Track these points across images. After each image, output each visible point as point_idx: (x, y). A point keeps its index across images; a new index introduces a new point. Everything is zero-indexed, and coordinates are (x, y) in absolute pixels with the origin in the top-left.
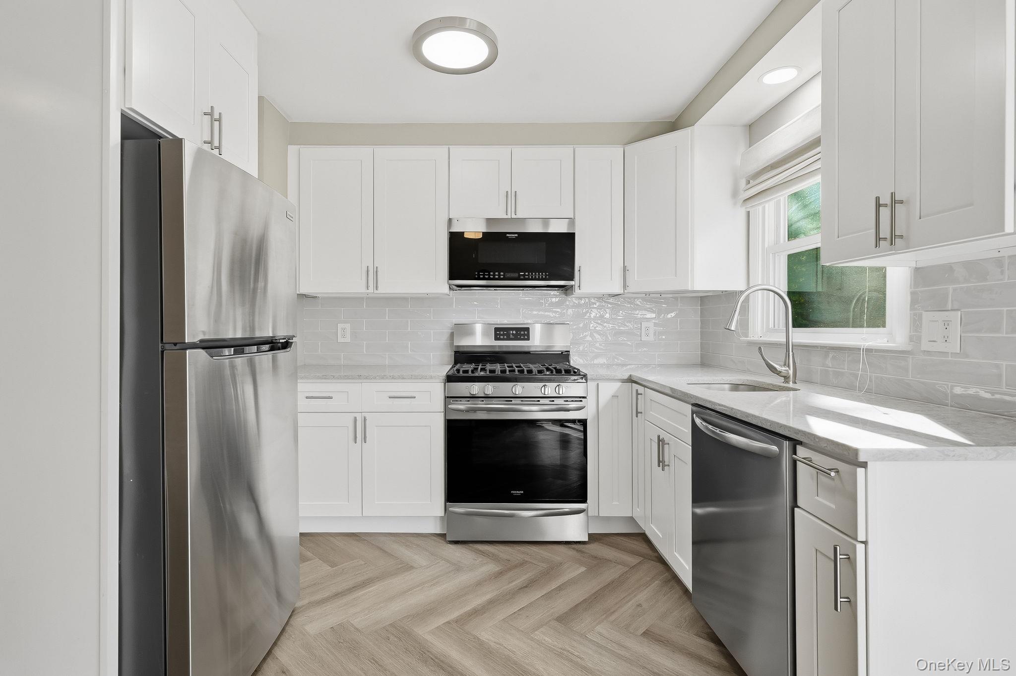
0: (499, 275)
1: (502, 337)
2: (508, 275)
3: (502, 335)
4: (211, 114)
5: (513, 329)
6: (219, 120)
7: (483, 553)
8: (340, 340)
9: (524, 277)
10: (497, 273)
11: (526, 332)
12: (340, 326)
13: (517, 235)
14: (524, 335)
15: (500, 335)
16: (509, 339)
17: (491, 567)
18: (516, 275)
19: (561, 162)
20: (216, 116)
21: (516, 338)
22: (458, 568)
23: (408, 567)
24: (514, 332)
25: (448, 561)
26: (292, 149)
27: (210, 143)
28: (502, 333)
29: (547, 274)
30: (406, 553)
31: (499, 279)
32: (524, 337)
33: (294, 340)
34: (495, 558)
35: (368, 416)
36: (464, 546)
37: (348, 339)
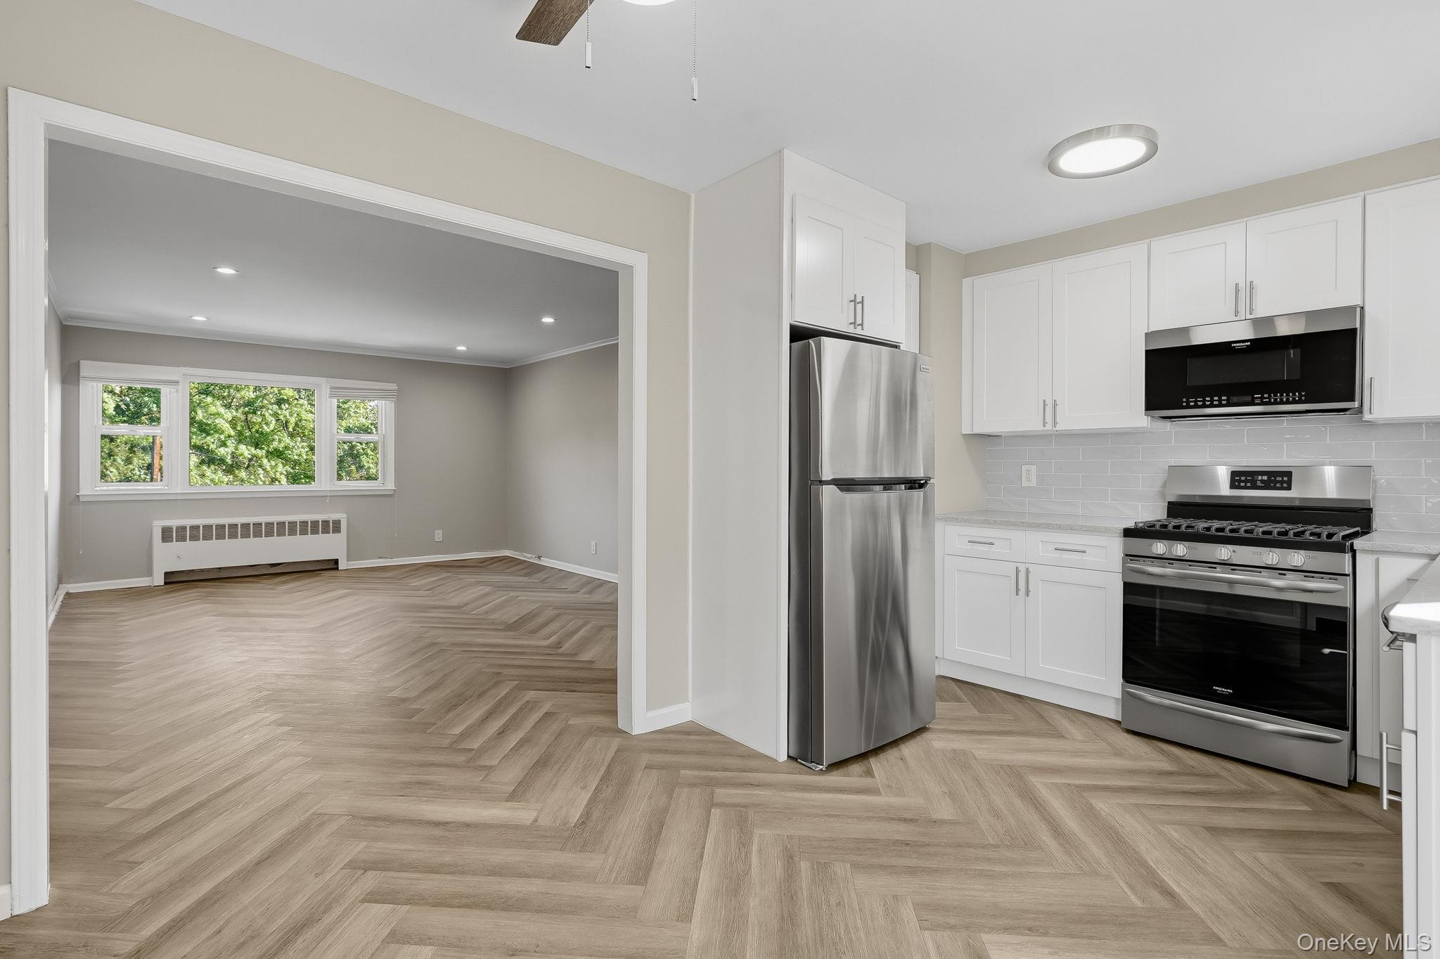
0: (1220, 400)
1: (1242, 484)
2: (1235, 399)
3: (1243, 481)
4: (854, 301)
5: (1262, 473)
6: (862, 302)
7: (1163, 752)
8: (1025, 484)
9: (1262, 401)
10: (1216, 398)
11: (1285, 479)
12: (1025, 468)
13: (1249, 343)
14: (1282, 482)
15: (1240, 481)
16: (1254, 487)
17: (1165, 765)
18: (1249, 399)
19: (1337, 223)
20: (859, 299)
21: (1267, 486)
22: (1118, 753)
23: (1061, 736)
24: (1265, 478)
25: (1110, 744)
26: (966, 282)
27: (854, 323)
28: (1243, 478)
29: (1303, 394)
30: (1064, 723)
31: (1220, 405)
32: (1282, 485)
33: (932, 481)
34: (1176, 759)
35: (1031, 568)
36: (1145, 740)
37: (1034, 483)
